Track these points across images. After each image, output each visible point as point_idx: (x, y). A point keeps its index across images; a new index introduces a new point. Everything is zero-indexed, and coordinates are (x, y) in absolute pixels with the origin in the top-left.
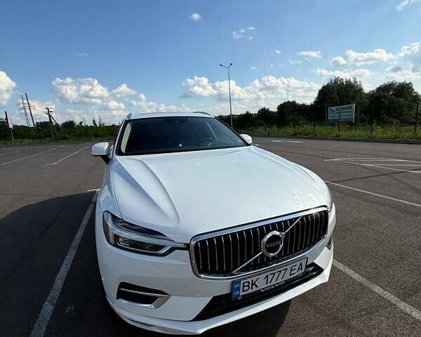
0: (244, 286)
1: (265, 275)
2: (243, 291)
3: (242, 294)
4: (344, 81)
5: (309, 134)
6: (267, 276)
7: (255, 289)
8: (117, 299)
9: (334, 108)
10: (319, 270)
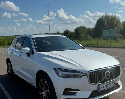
0: (101, 87)
1: (106, 84)
2: (101, 89)
3: (100, 90)
4: (110, 16)
5: (95, 45)
6: (106, 85)
7: (103, 89)
8: (63, 95)
9: (106, 31)
10: (119, 86)
